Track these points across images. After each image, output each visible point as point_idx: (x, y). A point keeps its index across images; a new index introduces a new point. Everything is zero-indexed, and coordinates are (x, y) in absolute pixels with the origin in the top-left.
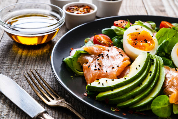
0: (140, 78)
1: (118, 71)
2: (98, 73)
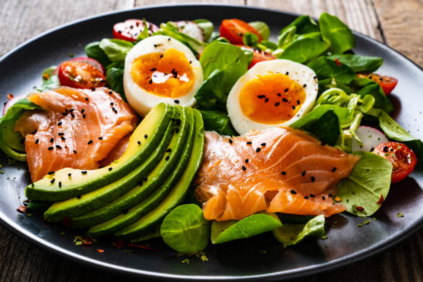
1: (100, 150)
2: (55, 157)
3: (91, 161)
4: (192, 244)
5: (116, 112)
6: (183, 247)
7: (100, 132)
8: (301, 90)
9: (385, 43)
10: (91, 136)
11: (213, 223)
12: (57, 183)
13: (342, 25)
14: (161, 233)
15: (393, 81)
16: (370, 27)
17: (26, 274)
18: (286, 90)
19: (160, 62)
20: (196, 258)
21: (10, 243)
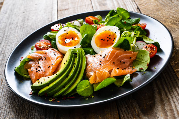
1: (52, 69)
2: (39, 74)
3: (50, 73)
4: (88, 93)
5: (56, 55)
6: (85, 95)
7: (51, 63)
8: (115, 34)
9: (141, 13)
10: (49, 65)
11: (94, 85)
12: (40, 83)
13: (125, 10)
14: (77, 91)
15: (145, 24)
16: (135, 9)
17: (36, 114)
18: (110, 35)
19: (67, 36)
20: (90, 97)
21: (30, 105)
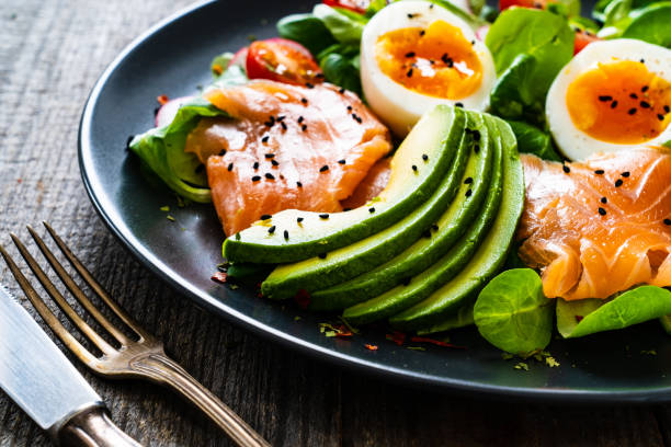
0: (429, 207)
2: (265, 192)
4: (526, 339)
5: (359, 121)
6: (512, 343)
10: (323, 160)
11: (559, 304)
12: (279, 233)
14: (475, 318)
17: (232, 389)
18: (645, 89)
19: (420, 42)
20: (536, 361)
21: (194, 337)
